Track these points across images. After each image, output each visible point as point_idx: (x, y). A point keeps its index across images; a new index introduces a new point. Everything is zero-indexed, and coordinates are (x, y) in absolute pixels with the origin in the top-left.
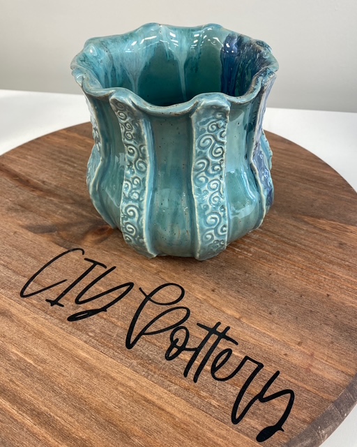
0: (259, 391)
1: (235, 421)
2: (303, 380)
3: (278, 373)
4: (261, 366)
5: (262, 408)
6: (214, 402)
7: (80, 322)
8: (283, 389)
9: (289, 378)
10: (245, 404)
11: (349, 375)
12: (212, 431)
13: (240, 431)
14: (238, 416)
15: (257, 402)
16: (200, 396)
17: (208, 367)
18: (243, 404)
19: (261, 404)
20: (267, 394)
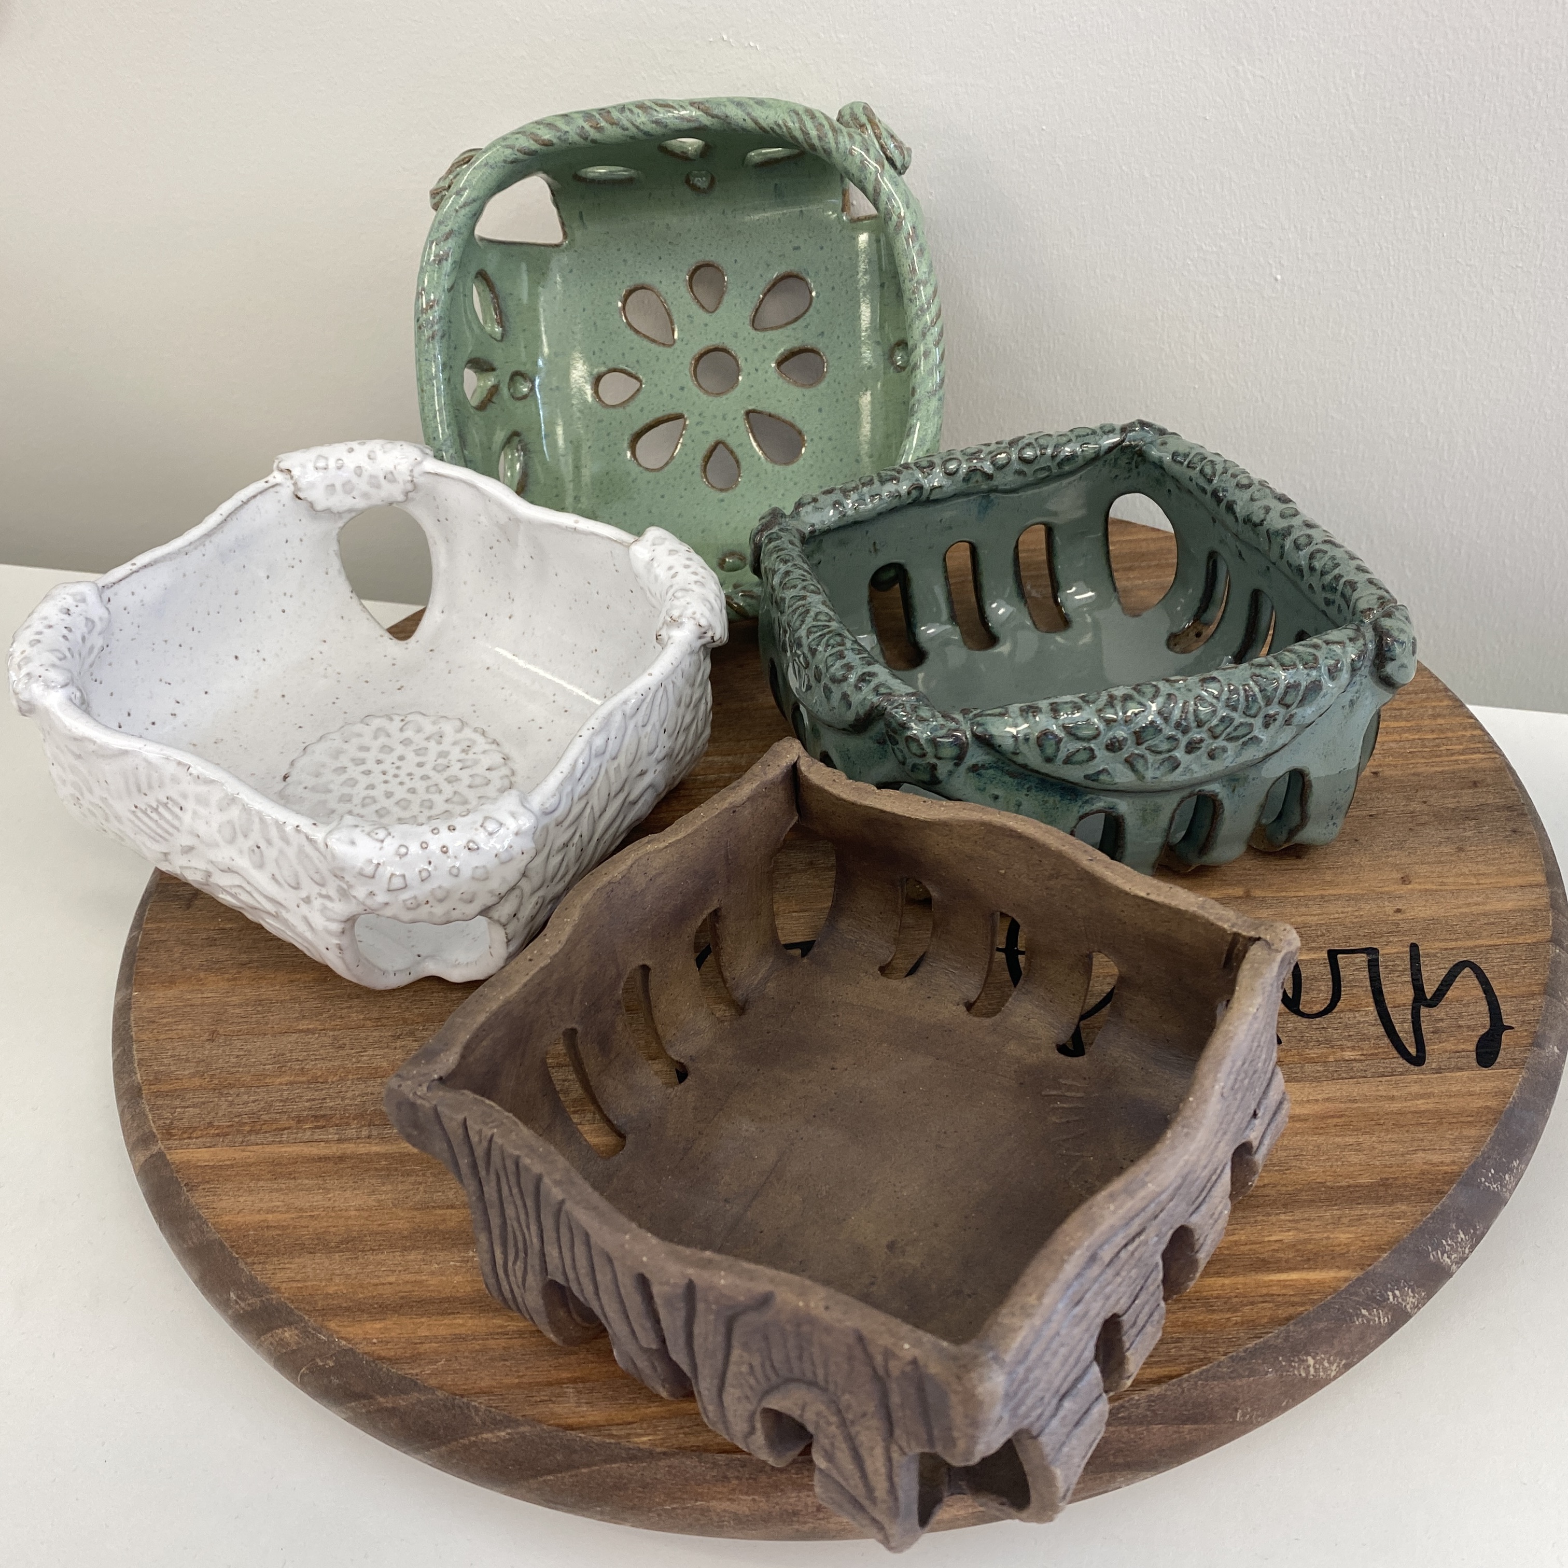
0: (1410, 993)
1: (1418, 1060)
2: (1469, 936)
3: (1414, 947)
4: (1372, 952)
5: (1442, 1015)
6: (1348, 1054)
8: (1449, 966)
9: (1443, 945)
10: (1408, 1026)
11: (1538, 886)
12: (1393, 1098)
13: (1439, 1071)
14: (1413, 1051)
15: (1424, 1011)
16: (1313, 1061)
18: (1404, 1029)
19: (1434, 1011)
20: (1430, 990)
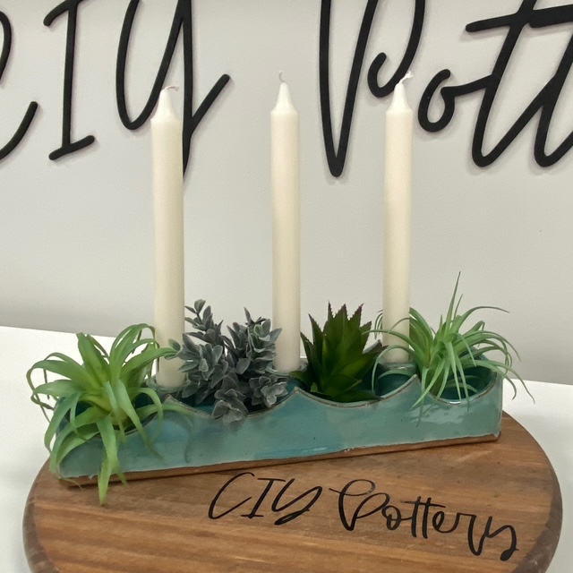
0: (483, 532)
1: (478, 553)
2: (513, 518)
3: (490, 519)
4: (474, 517)
5: (493, 541)
7: (288, 523)
8: (502, 526)
9: (502, 519)
12: (462, 564)
13: (484, 558)
14: (476, 550)
15: (486, 538)
16: (437, 546)
17: (430, 526)
18: (476, 541)
20: (491, 532)
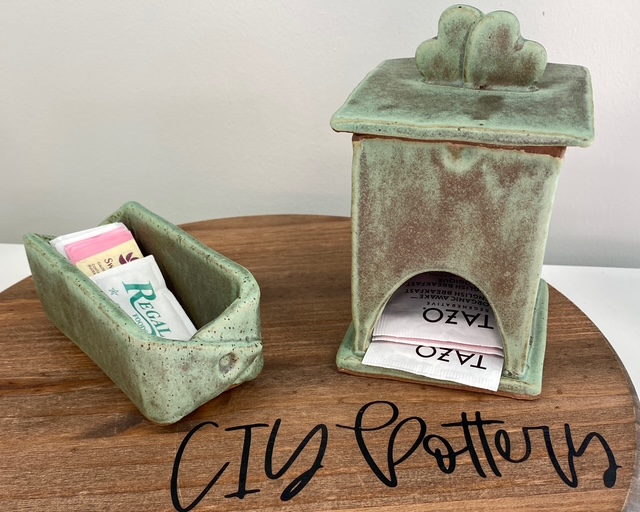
0: (566, 449)
1: (574, 484)
2: (594, 420)
3: (567, 426)
4: (545, 429)
5: (584, 461)
6: (537, 482)
7: (301, 494)
8: (585, 435)
9: (581, 424)
10: (567, 466)
11: (626, 394)
12: (562, 505)
13: (585, 490)
14: (570, 479)
15: (575, 459)
16: (518, 485)
17: (497, 457)
18: (565, 467)
19: (580, 458)
20: (577, 447)
